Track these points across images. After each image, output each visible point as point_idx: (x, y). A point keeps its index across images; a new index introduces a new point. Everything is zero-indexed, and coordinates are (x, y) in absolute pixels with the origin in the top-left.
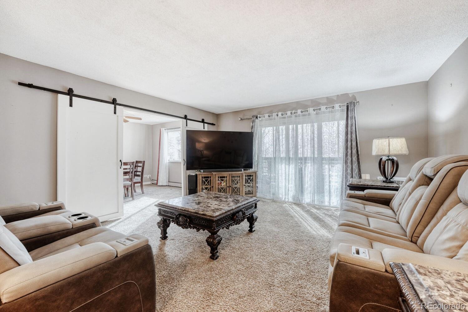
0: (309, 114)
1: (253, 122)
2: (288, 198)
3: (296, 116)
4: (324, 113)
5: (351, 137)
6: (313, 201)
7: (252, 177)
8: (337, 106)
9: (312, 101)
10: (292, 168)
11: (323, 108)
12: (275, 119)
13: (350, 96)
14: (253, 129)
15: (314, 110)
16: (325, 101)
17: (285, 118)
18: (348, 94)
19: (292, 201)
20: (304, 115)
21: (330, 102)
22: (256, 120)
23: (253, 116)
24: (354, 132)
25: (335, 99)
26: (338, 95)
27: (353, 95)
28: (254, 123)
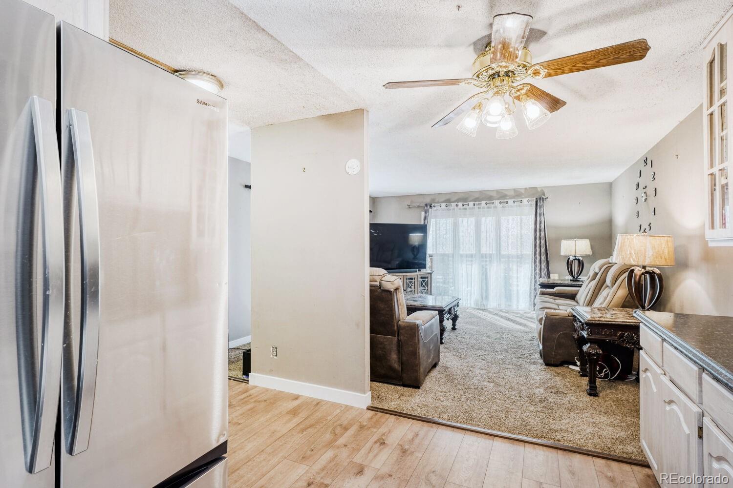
0: (495, 207)
1: (426, 211)
2: (470, 304)
3: (479, 208)
4: (512, 206)
5: (540, 234)
6: (500, 305)
7: (427, 279)
8: (525, 201)
9: (498, 191)
10: (475, 269)
11: (510, 201)
12: (454, 209)
13: (539, 190)
14: (426, 221)
15: (501, 203)
16: (512, 193)
17: (466, 209)
18: (536, 188)
19: (475, 307)
20: (488, 208)
21: (518, 195)
22: (430, 210)
23: (426, 205)
24: (543, 230)
25: (523, 191)
26: (526, 188)
27: (542, 190)
28: (427, 214)
